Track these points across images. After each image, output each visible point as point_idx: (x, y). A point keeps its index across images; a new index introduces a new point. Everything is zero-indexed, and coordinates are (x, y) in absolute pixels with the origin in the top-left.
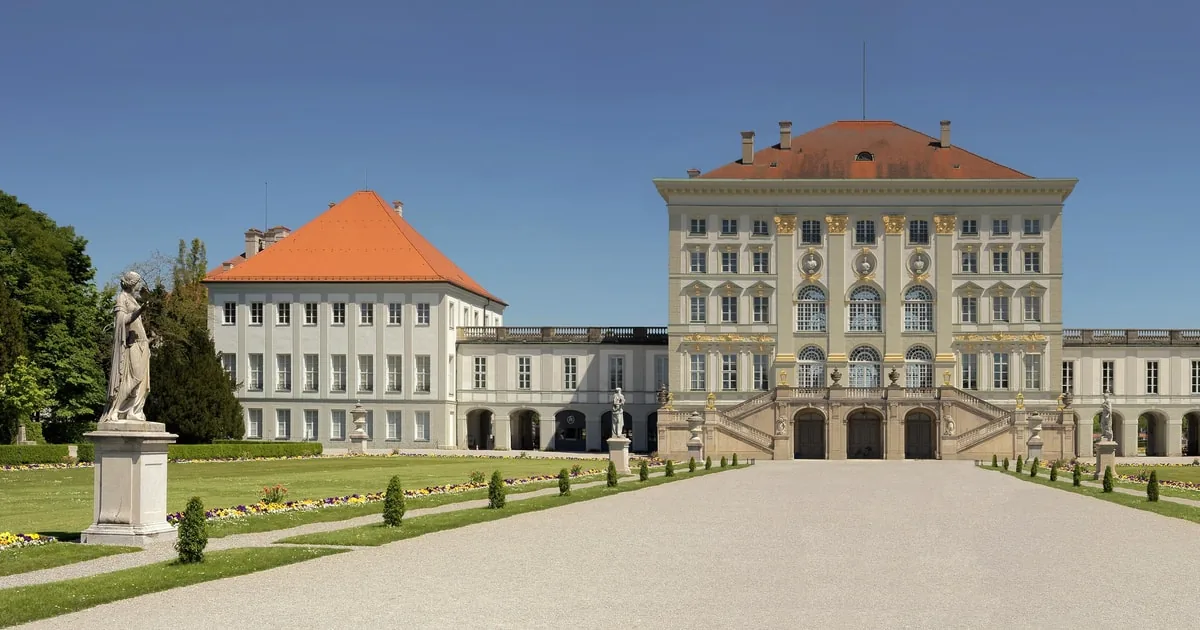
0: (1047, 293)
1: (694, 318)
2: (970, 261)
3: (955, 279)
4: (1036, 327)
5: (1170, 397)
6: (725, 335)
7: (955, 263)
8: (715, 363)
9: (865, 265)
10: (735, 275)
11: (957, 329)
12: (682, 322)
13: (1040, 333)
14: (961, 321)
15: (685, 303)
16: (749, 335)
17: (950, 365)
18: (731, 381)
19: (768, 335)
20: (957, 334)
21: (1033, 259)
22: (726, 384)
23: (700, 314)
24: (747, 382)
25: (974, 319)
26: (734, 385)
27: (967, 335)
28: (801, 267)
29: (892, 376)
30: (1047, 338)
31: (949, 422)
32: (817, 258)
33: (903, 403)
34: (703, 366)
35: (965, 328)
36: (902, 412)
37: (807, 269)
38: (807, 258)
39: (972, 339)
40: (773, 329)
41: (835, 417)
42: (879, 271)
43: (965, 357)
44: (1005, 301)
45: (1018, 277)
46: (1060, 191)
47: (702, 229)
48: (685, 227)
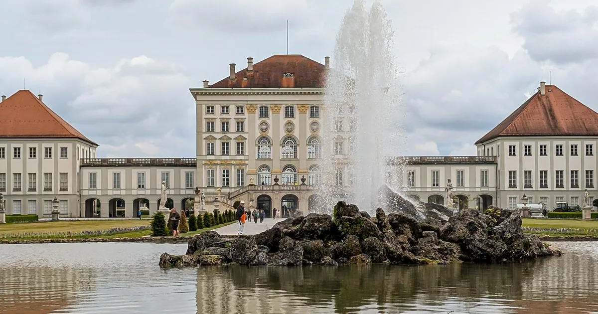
1: (209, 153)
6: (223, 160)
8: (218, 174)
9: (289, 127)
10: (228, 132)
12: (203, 154)
15: (205, 146)
16: (235, 160)
18: (226, 182)
19: (244, 160)
23: (211, 151)
24: (234, 182)
26: (228, 184)
28: (259, 128)
29: (302, 180)
32: (267, 124)
33: (308, 192)
34: (213, 176)
36: (307, 196)
37: (262, 130)
38: (262, 124)
40: (246, 158)
41: (276, 198)
42: (296, 130)
47: (212, 111)
48: (204, 110)
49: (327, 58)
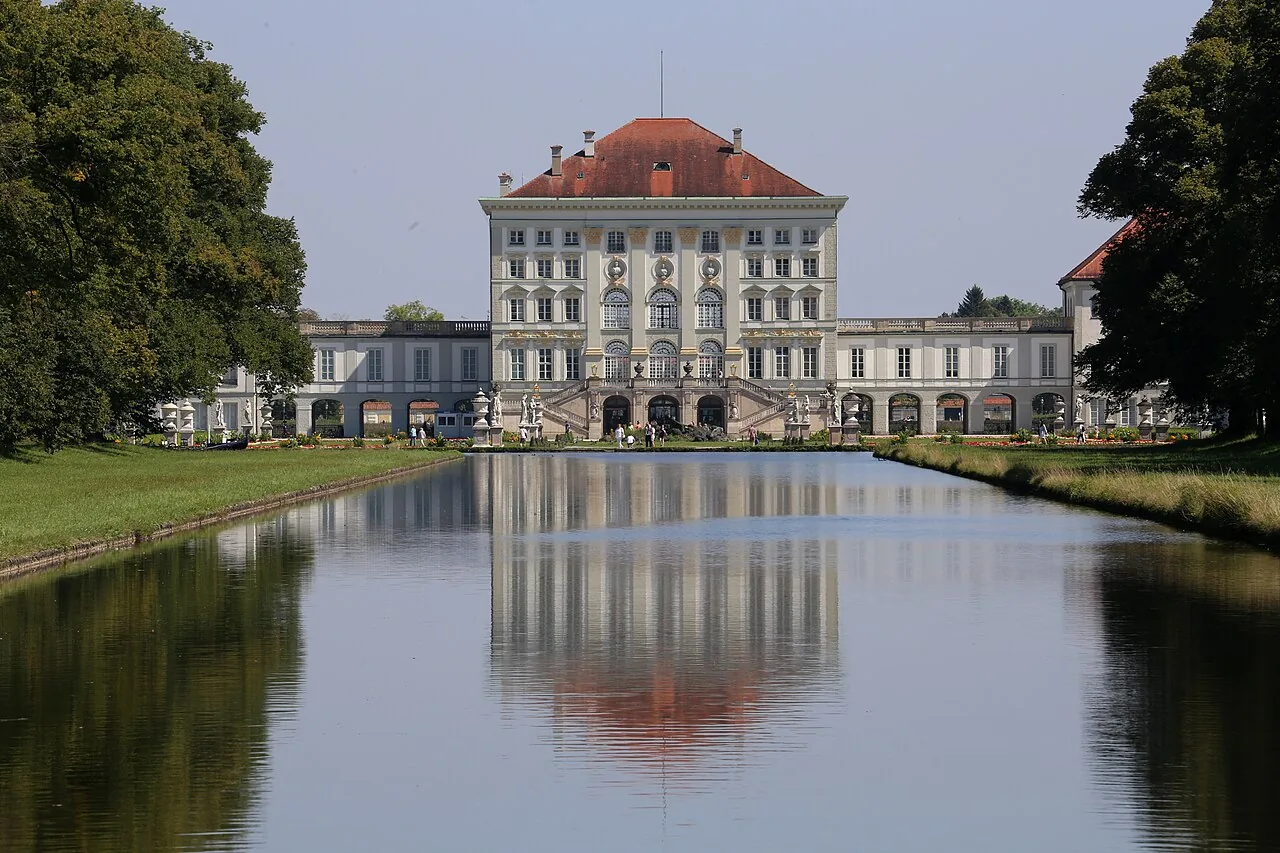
0: (822, 295)
1: (514, 317)
2: (756, 269)
3: (743, 283)
4: (812, 324)
5: (970, 380)
6: (542, 332)
7: (742, 268)
8: (532, 359)
9: (663, 271)
10: (550, 280)
11: (744, 326)
12: (504, 321)
13: (817, 329)
14: (748, 319)
15: (506, 307)
16: (563, 332)
17: (738, 357)
18: (547, 371)
19: (579, 332)
20: (743, 330)
21: (810, 265)
22: (542, 374)
23: (517, 314)
24: (560, 372)
25: (759, 317)
26: (549, 374)
27: (752, 331)
28: (607, 273)
29: (686, 369)
30: (823, 335)
31: (733, 407)
32: (622, 265)
33: (696, 391)
34: (521, 360)
35: (751, 325)
36: (695, 399)
37: (612, 274)
38: (613, 265)
39: (757, 335)
40: (583, 327)
41: (639, 403)
42: (675, 275)
43: (751, 351)
44: (786, 302)
45: (797, 280)
46: (833, 206)
47: (521, 240)
48: (505, 238)
49: (737, 132)
